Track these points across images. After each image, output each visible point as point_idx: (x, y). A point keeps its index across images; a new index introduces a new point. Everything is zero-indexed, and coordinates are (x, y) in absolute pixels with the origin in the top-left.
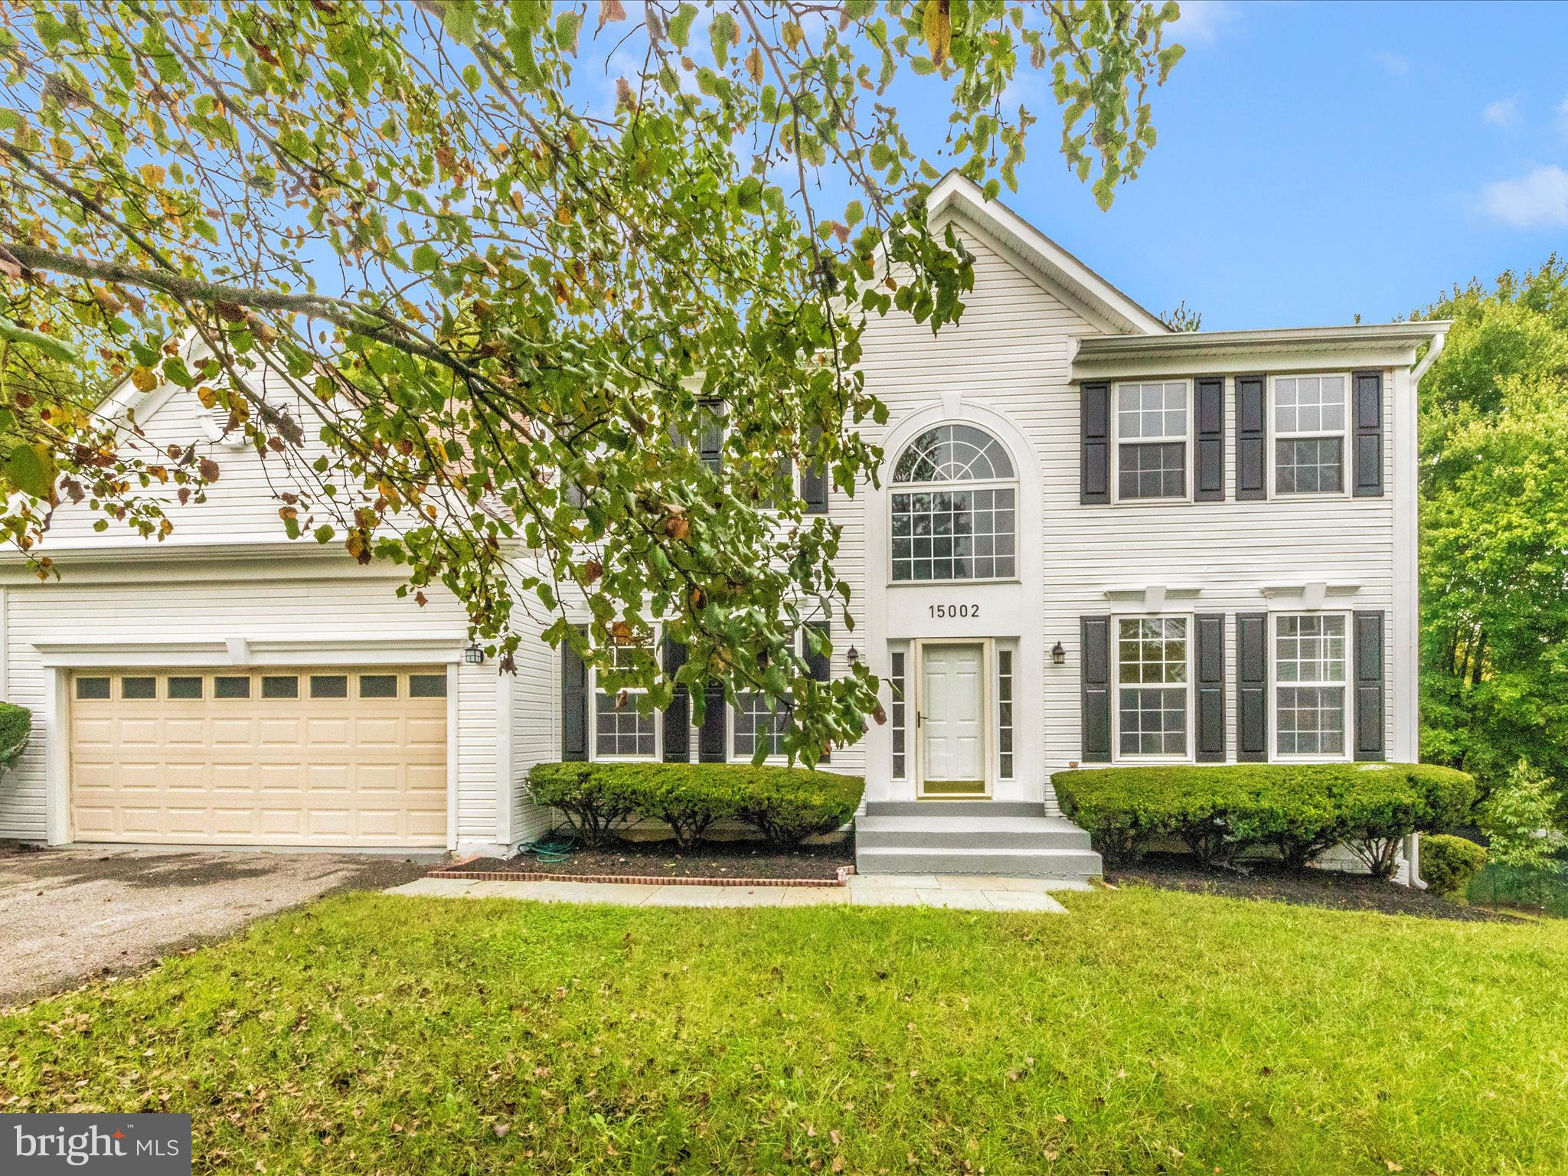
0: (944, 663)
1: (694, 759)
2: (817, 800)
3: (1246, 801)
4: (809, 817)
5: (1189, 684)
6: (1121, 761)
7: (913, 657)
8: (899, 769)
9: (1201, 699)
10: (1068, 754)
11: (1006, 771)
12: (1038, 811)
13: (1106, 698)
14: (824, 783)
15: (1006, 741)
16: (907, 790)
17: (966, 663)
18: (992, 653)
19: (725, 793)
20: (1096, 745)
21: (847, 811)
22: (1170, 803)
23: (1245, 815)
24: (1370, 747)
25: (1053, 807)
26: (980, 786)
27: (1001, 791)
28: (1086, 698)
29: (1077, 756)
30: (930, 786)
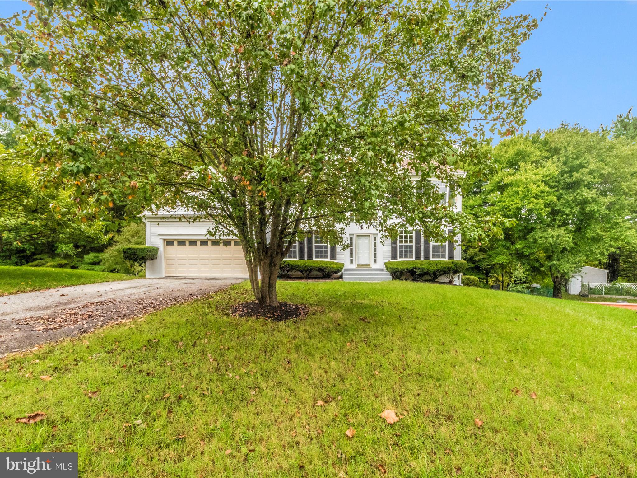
0: (361, 239)
1: (306, 259)
2: (335, 266)
3: (419, 266)
4: (333, 270)
5: (414, 244)
6: (399, 259)
7: (355, 238)
8: (352, 261)
9: (416, 247)
10: (388, 258)
11: (375, 261)
12: (382, 270)
13: (396, 247)
14: (336, 264)
15: (375, 255)
16: (354, 266)
17: (366, 239)
18: (372, 237)
19: (316, 265)
20: (394, 256)
21: (341, 269)
22: (405, 267)
23: (419, 269)
24: (451, 256)
25: (385, 269)
26: (369, 265)
27: (374, 266)
28: (392, 247)
29: (390, 259)
30: (358, 265)
